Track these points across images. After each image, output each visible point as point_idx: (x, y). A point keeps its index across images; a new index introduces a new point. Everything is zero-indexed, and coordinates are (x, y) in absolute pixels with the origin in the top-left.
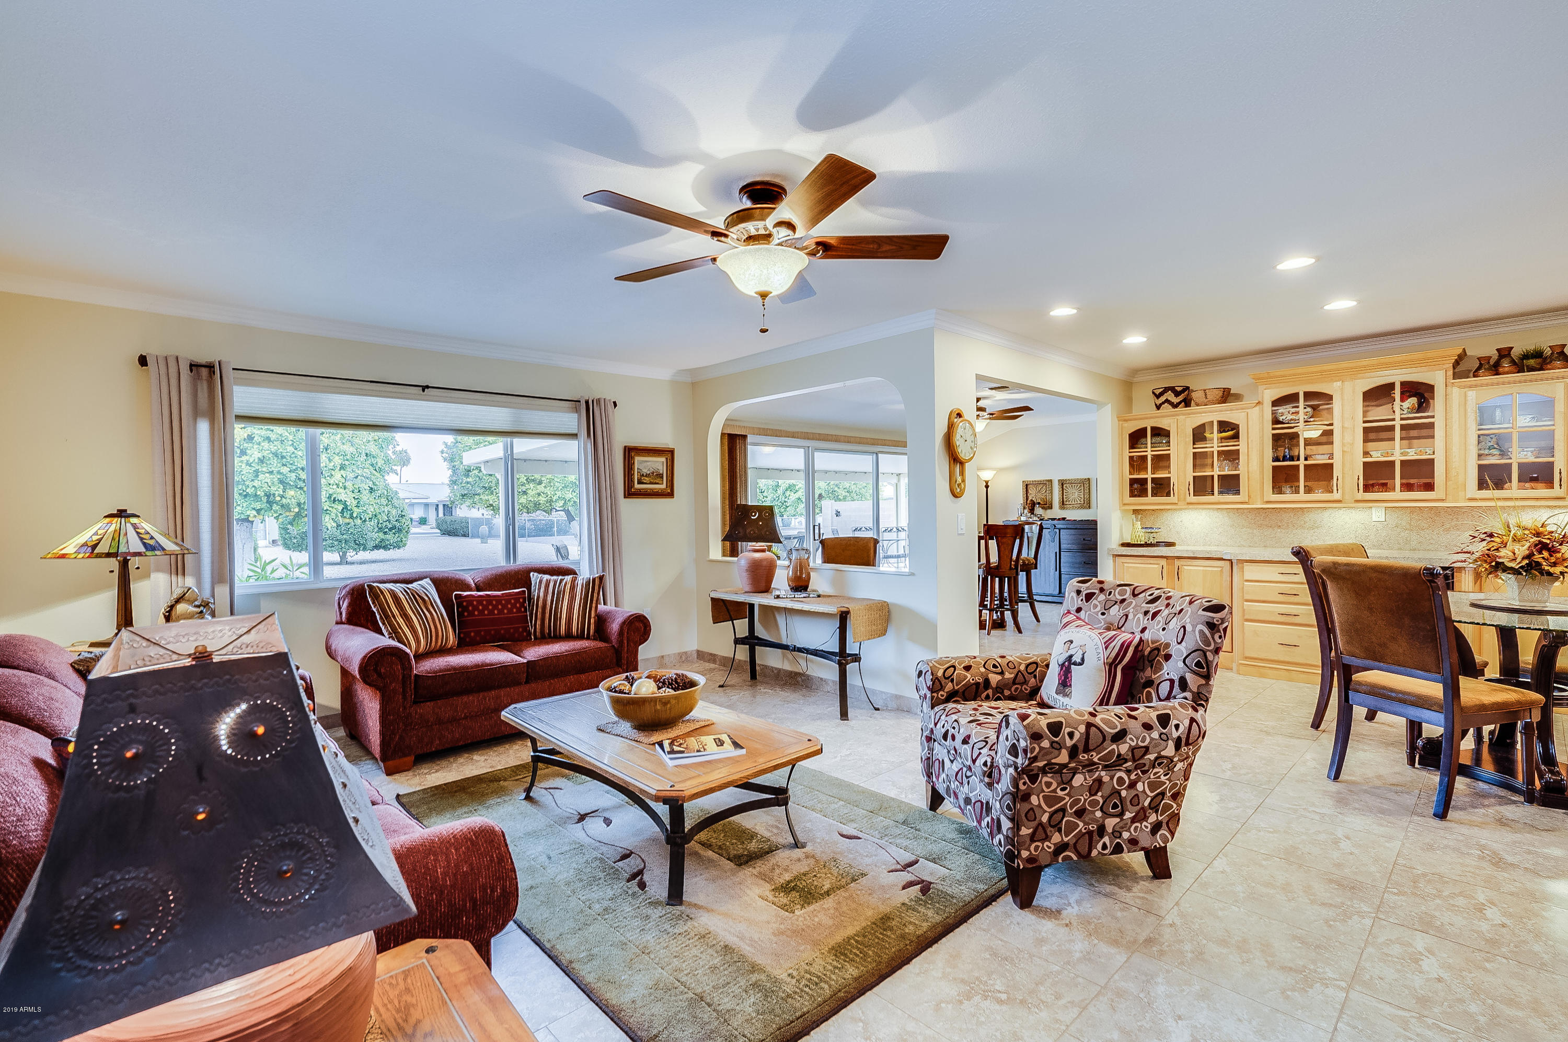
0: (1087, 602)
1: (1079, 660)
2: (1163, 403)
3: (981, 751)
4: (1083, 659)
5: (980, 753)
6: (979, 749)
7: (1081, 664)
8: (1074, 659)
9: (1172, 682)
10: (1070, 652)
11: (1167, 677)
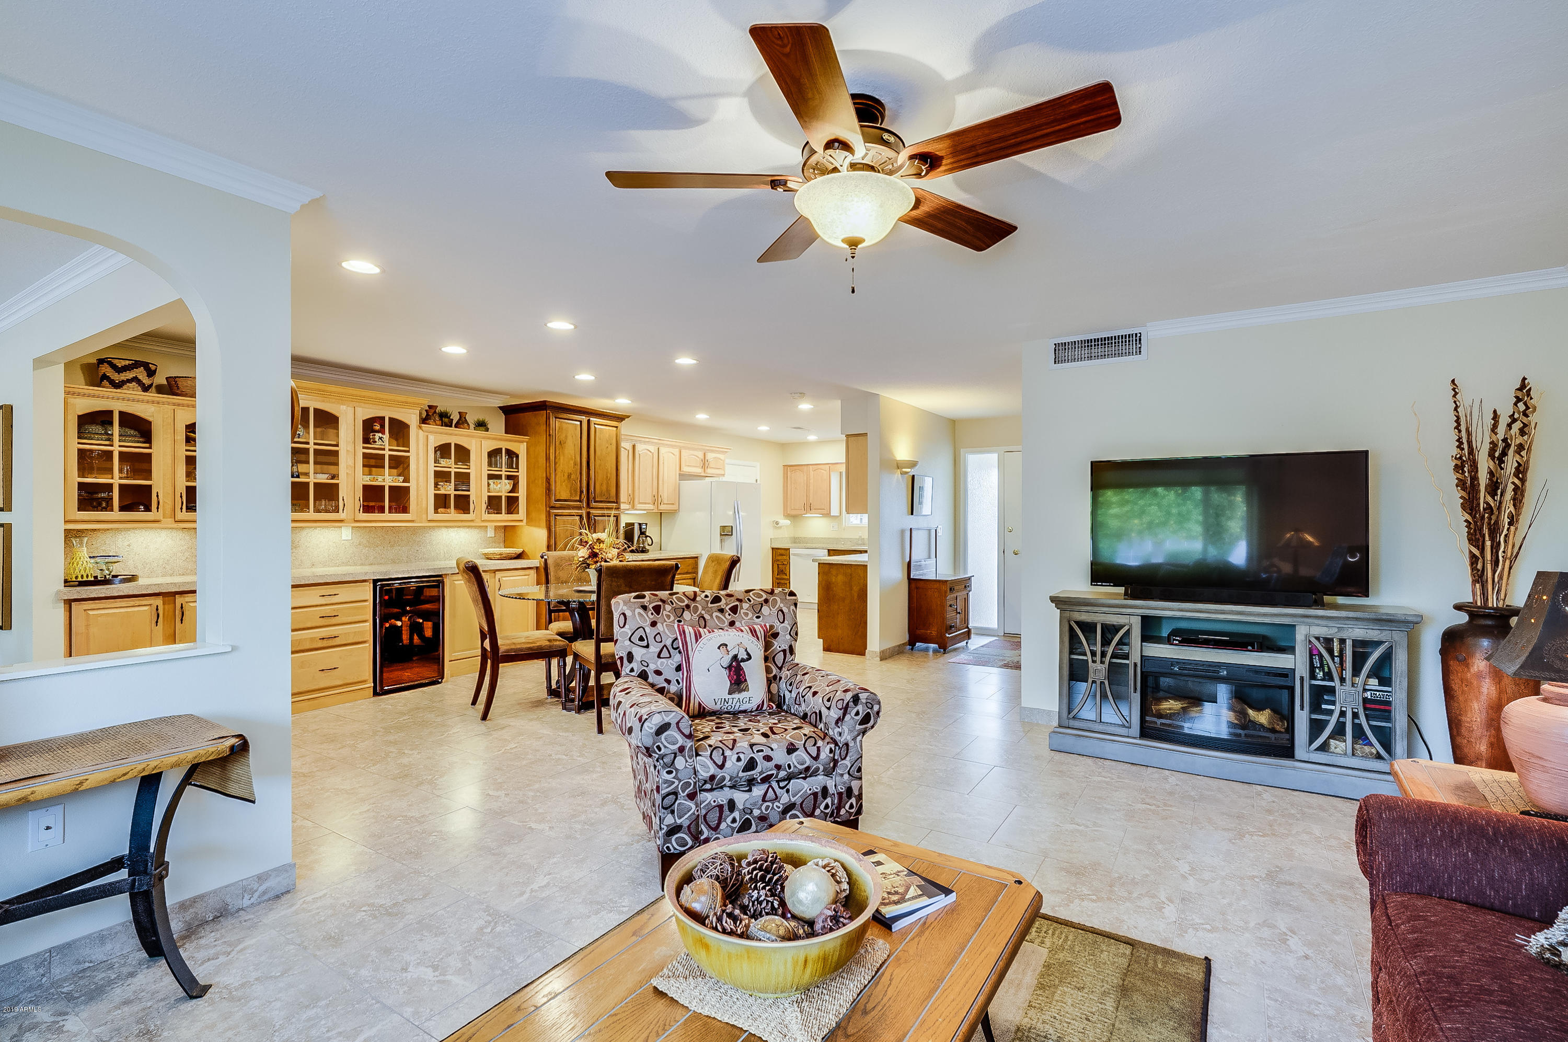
0: (658, 614)
1: (745, 657)
2: (129, 381)
3: (818, 745)
4: (748, 654)
5: (818, 748)
6: (814, 745)
7: (749, 657)
8: (740, 657)
9: (784, 651)
10: (731, 654)
11: (780, 649)
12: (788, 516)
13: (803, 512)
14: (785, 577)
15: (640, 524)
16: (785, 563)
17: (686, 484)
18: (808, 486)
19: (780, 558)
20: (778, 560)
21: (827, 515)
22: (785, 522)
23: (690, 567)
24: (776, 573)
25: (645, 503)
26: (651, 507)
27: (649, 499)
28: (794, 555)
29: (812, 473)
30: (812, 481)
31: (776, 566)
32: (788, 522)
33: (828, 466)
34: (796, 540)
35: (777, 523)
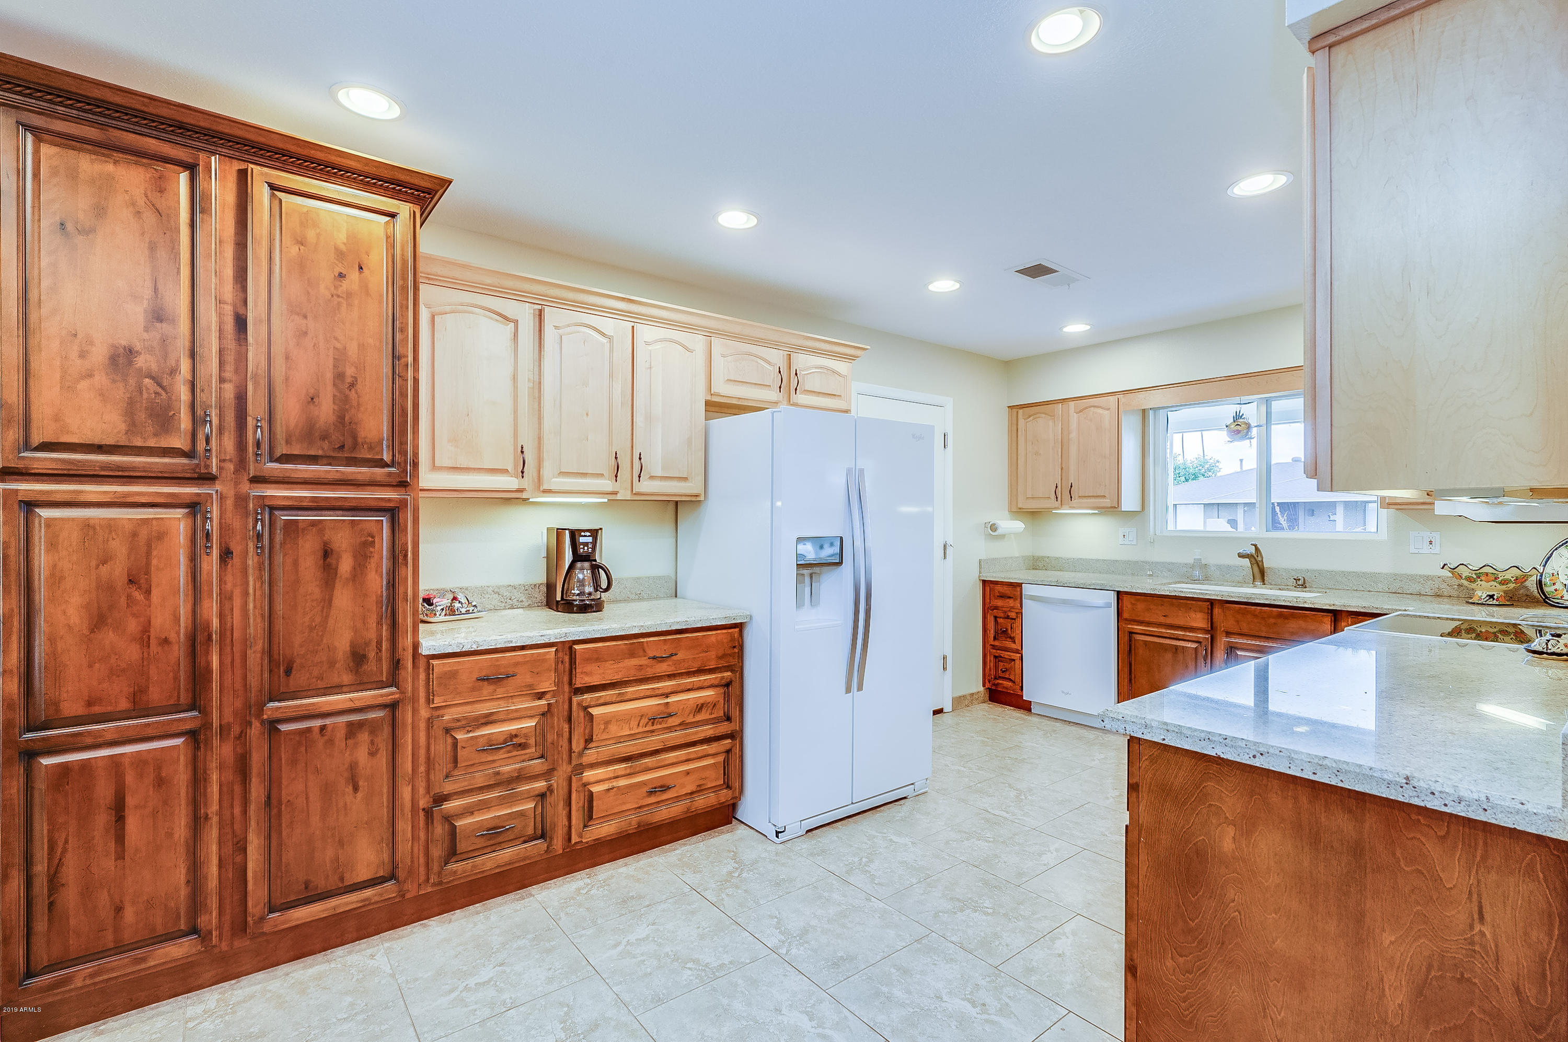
12: (1019, 512)
13: (1053, 503)
14: (1013, 646)
15: (574, 534)
16: (1013, 615)
17: (723, 425)
18: (1064, 445)
19: (999, 603)
20: (996, 608)
21: (1113, 509)
22: (1012, 526)
23: (712, 654)
24: (991, 634)
25: (584, 475)
26: (607, 484)
27: (606, 466)
28: (1033, 598)
29: (1074, 418)
30: (1073, 435)
31: (991, 620)
32: (1018, 525)
33: (1111, 398)
34: (1036, 563)
35: (994, 528)
